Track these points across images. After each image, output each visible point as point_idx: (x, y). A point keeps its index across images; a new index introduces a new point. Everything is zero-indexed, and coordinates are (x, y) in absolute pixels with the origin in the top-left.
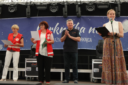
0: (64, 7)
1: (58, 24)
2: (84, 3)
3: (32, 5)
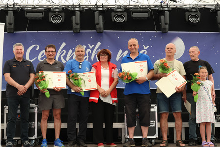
0: (75, 15)
1: (64, 44)
2: (108, 8)
3: (16, 10)
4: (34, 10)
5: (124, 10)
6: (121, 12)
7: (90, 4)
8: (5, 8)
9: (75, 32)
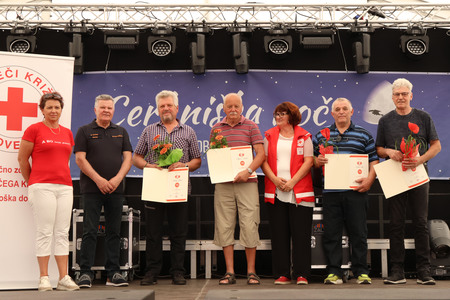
0: (196, 41)
2: (257, 28)
3: (88, 32)
4: (119, 31)
5: (286, 31)
6: (280, 35)
7: (224, 21)
8: (67, 27)
9: (197, 72)
